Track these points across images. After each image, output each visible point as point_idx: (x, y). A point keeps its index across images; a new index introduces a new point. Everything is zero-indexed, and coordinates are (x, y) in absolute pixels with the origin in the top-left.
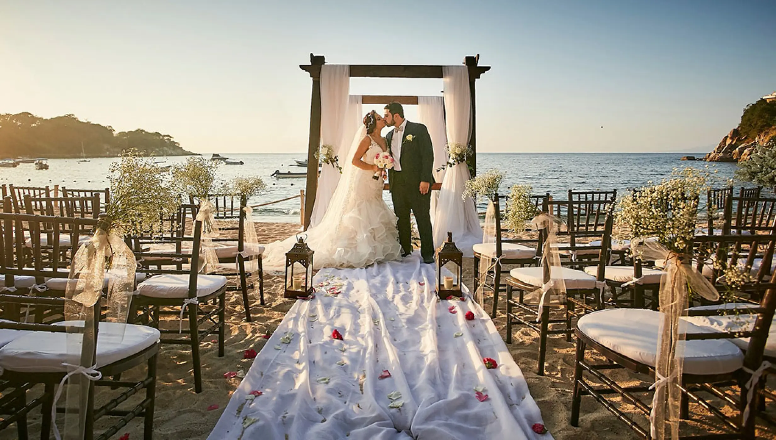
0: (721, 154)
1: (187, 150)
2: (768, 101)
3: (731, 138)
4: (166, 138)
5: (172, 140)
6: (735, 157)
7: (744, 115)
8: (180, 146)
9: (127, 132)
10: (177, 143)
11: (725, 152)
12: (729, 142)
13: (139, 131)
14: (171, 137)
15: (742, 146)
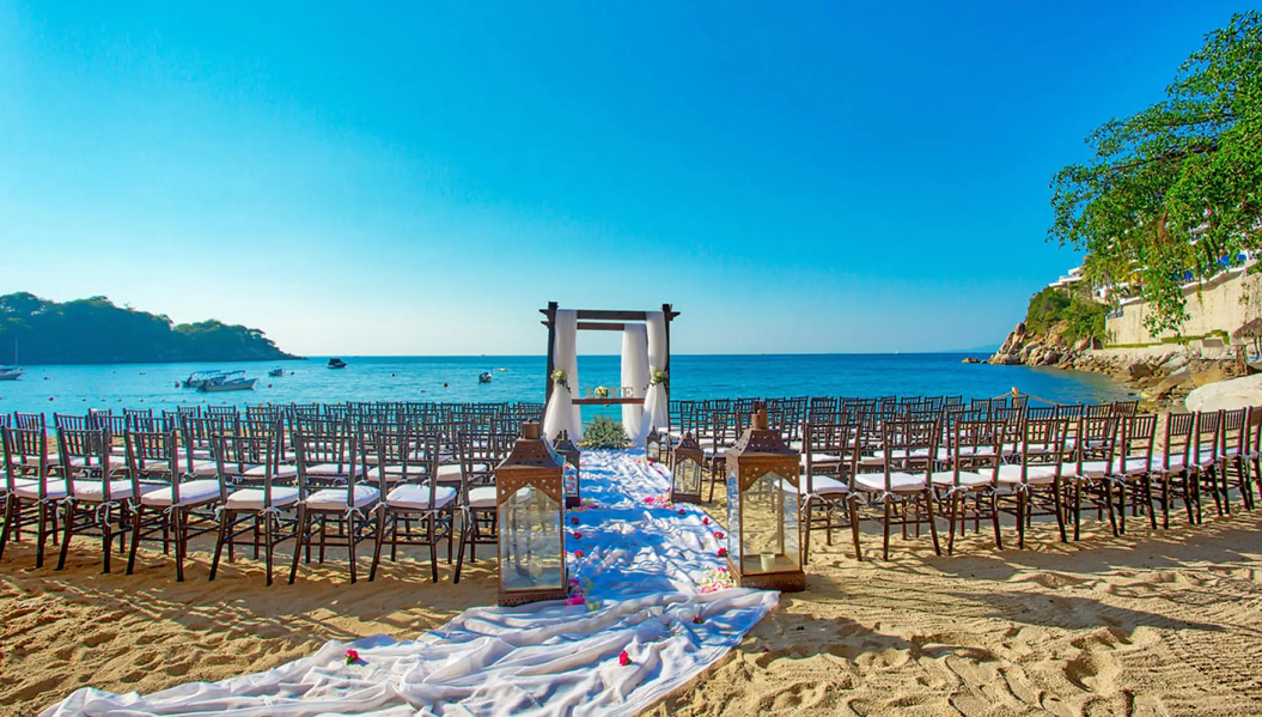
0: (1006, 356)
1: (286, 352)
2: (1055, 289)
3: (1018, 334)
4: (253, 333)
5: (263, 336)
6: (1022, 360)
7: (1031, 306)
8: (276, 346)
9: (191, 323)
10: (271, 342)
11: (1012, 353)
12: (1015, 338)
13: (211, 324)
14: (262, 332)
15: (1030, 344)
